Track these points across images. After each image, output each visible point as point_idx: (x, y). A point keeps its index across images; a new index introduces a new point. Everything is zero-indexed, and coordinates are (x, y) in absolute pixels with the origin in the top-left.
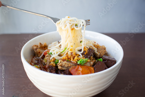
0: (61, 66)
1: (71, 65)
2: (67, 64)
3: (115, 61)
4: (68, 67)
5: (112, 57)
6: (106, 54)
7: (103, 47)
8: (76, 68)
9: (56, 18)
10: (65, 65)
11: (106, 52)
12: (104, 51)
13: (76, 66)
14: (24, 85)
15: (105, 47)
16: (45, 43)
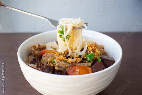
0: (58, 67)
1: (68, 66)
2: (65, 65)
3: (113, 61)
4: (65, 67)
5: (111, 57)
6: (105, 54)
7: (102, 46)
8: (73, 69)
9: (54, 20)
10: (62, 66)
11: (104, 52)
12: (102, 51)
13: (73, 66)
14: (21, 86)
15: (104, 46)
16: (43, 45)
